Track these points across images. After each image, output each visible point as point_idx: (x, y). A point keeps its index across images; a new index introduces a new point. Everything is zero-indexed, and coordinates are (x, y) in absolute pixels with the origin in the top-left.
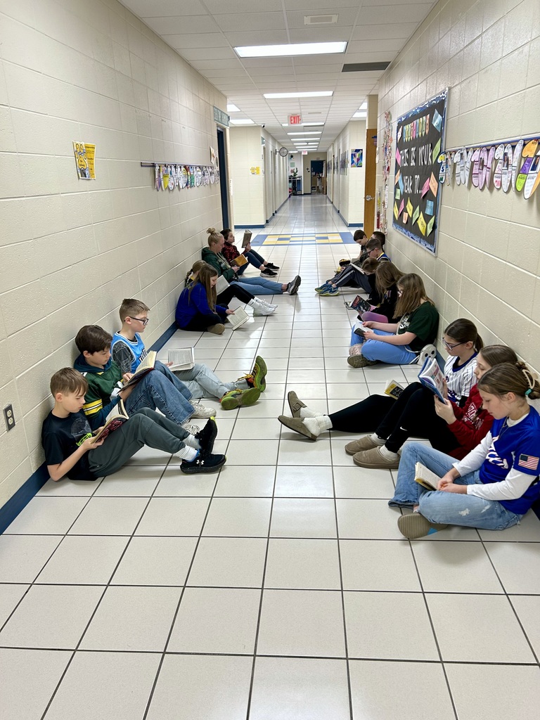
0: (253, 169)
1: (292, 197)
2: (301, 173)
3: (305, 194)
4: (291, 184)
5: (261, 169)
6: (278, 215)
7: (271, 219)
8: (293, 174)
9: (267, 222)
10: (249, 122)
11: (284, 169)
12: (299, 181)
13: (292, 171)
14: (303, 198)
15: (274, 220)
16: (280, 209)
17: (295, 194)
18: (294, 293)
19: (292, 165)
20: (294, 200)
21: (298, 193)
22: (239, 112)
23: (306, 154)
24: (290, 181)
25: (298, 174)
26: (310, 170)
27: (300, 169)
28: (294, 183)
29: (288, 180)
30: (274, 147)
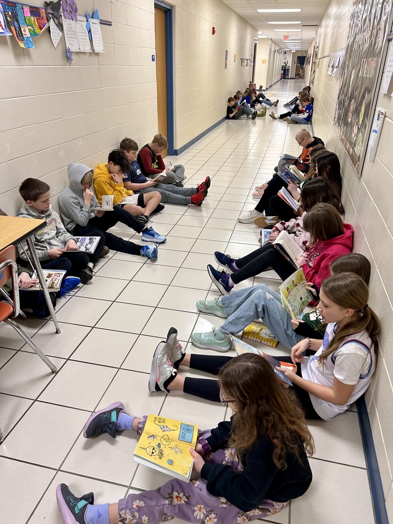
0: (263, 61)
1: (282, 80)
2: (290, 64)
3: (291, 78)
4: (283, 71)
5: (267, 61)
6: (273, 87)
7: (269, 88)
8: (284, 65)
9: (267, 89)
10: (265, 37)
11: (280, 61)
12: (288, 70)
13: (285, 63)
14: (289, 80)
15: (271, 89)
16: (274, 84)
17: (284, 78)
18: (276, 106)
19: (285, 58)
20: (283, 81)
21: (287, 77)
22: (261, 34)
23: (295, 51)
24: (282, 69)
25: (288, 65)
26: (296, 62)
27: (290, 61)
28: (285, 70)
29: (281, 68)
30: (275, 48)
